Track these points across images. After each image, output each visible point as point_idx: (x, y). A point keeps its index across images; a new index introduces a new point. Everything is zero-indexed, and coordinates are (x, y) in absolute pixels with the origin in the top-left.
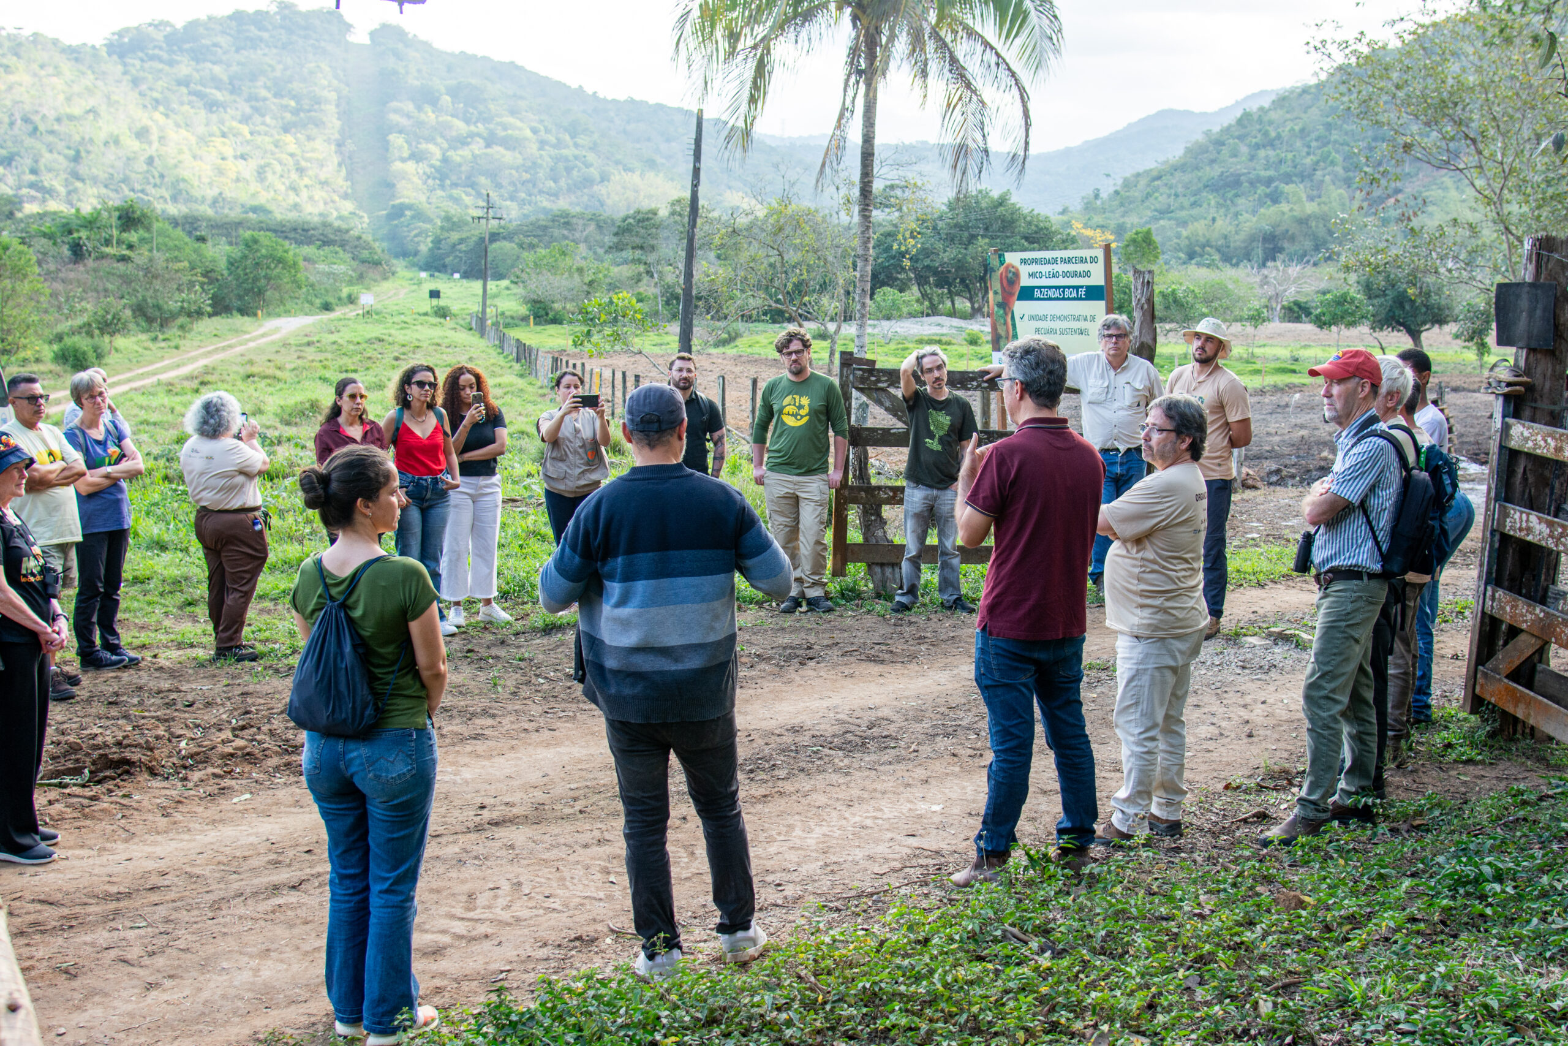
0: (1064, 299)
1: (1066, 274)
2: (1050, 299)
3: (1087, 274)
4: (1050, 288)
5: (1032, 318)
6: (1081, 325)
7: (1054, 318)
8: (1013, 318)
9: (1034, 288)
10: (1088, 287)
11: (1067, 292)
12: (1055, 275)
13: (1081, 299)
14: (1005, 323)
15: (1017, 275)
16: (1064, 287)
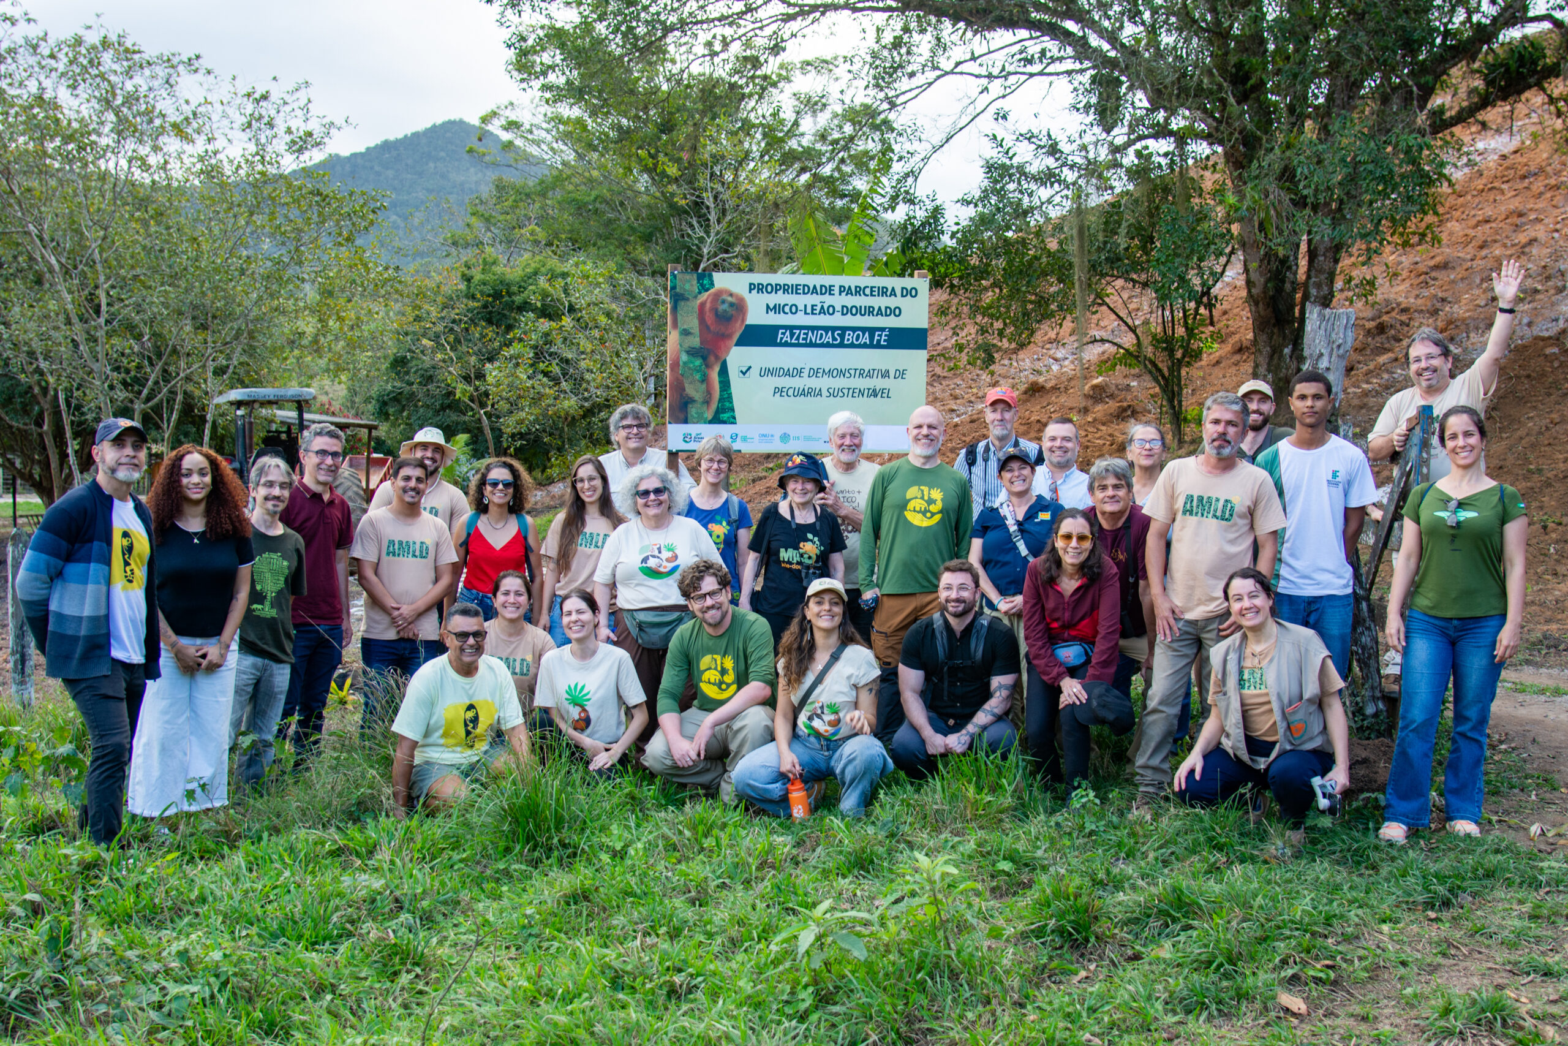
0: (841, 345)
1: (846, 311)
2: (812, 345)
3: (896, 312)
4: (813, 329)
5: (768, 372)
6: (878, 383)
7: (815, 373)
8: (724, 371)
9: (777, 328)
10: (891, 330)
11: (849, 337)
12: (828, 311)
13: (879, 346)
14: (705, 379)
15: (740, 307)
16: (844, 329)
